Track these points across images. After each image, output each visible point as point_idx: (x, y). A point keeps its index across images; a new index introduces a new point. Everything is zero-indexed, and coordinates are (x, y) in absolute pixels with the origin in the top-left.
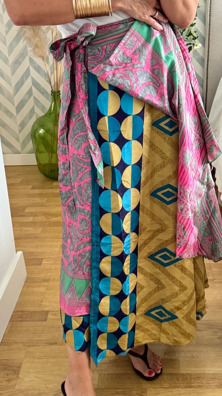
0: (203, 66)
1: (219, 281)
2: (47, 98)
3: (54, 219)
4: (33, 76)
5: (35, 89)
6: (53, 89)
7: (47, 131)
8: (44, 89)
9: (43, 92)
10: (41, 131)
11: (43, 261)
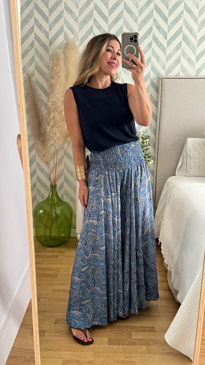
0: (153, 175)
1: (163, 316)
2: (46, 190)
3: (47, 272)
4: (38, 175)
5: (38, 183)
6: (52, 183)
7: (45, 212)
8: (44, 183)
9: (44, 185)
10: (41, 211)
11: (41, 299)
